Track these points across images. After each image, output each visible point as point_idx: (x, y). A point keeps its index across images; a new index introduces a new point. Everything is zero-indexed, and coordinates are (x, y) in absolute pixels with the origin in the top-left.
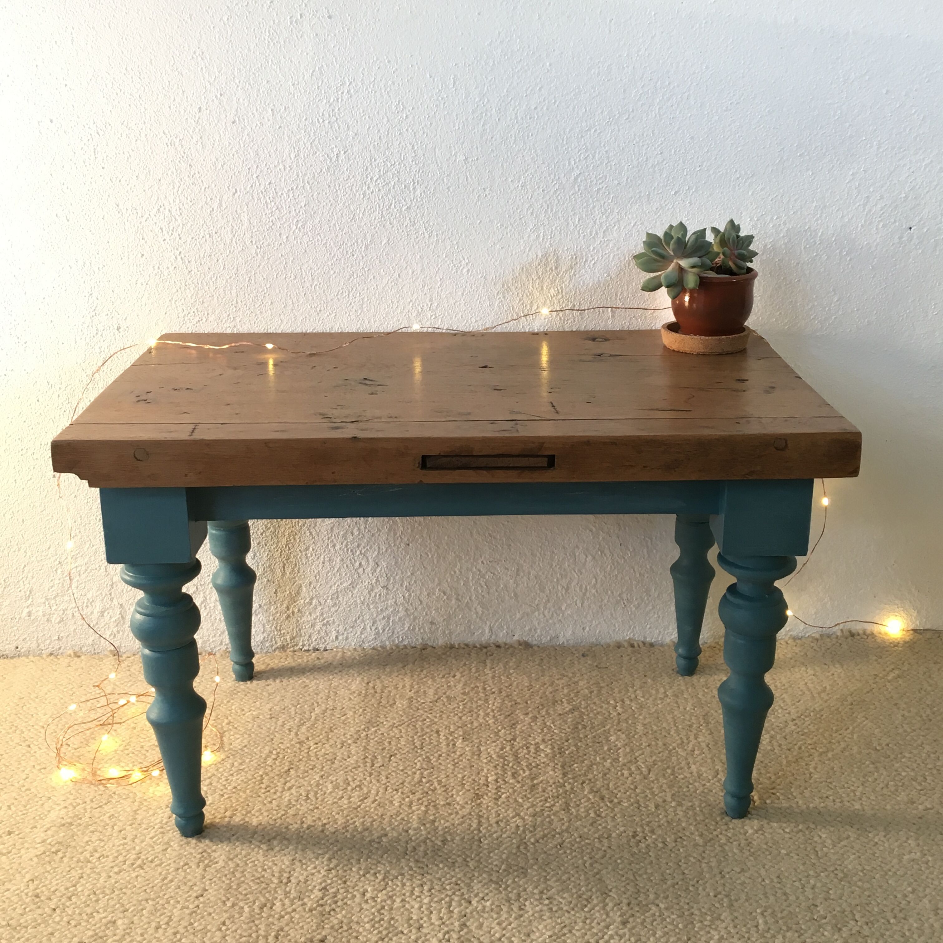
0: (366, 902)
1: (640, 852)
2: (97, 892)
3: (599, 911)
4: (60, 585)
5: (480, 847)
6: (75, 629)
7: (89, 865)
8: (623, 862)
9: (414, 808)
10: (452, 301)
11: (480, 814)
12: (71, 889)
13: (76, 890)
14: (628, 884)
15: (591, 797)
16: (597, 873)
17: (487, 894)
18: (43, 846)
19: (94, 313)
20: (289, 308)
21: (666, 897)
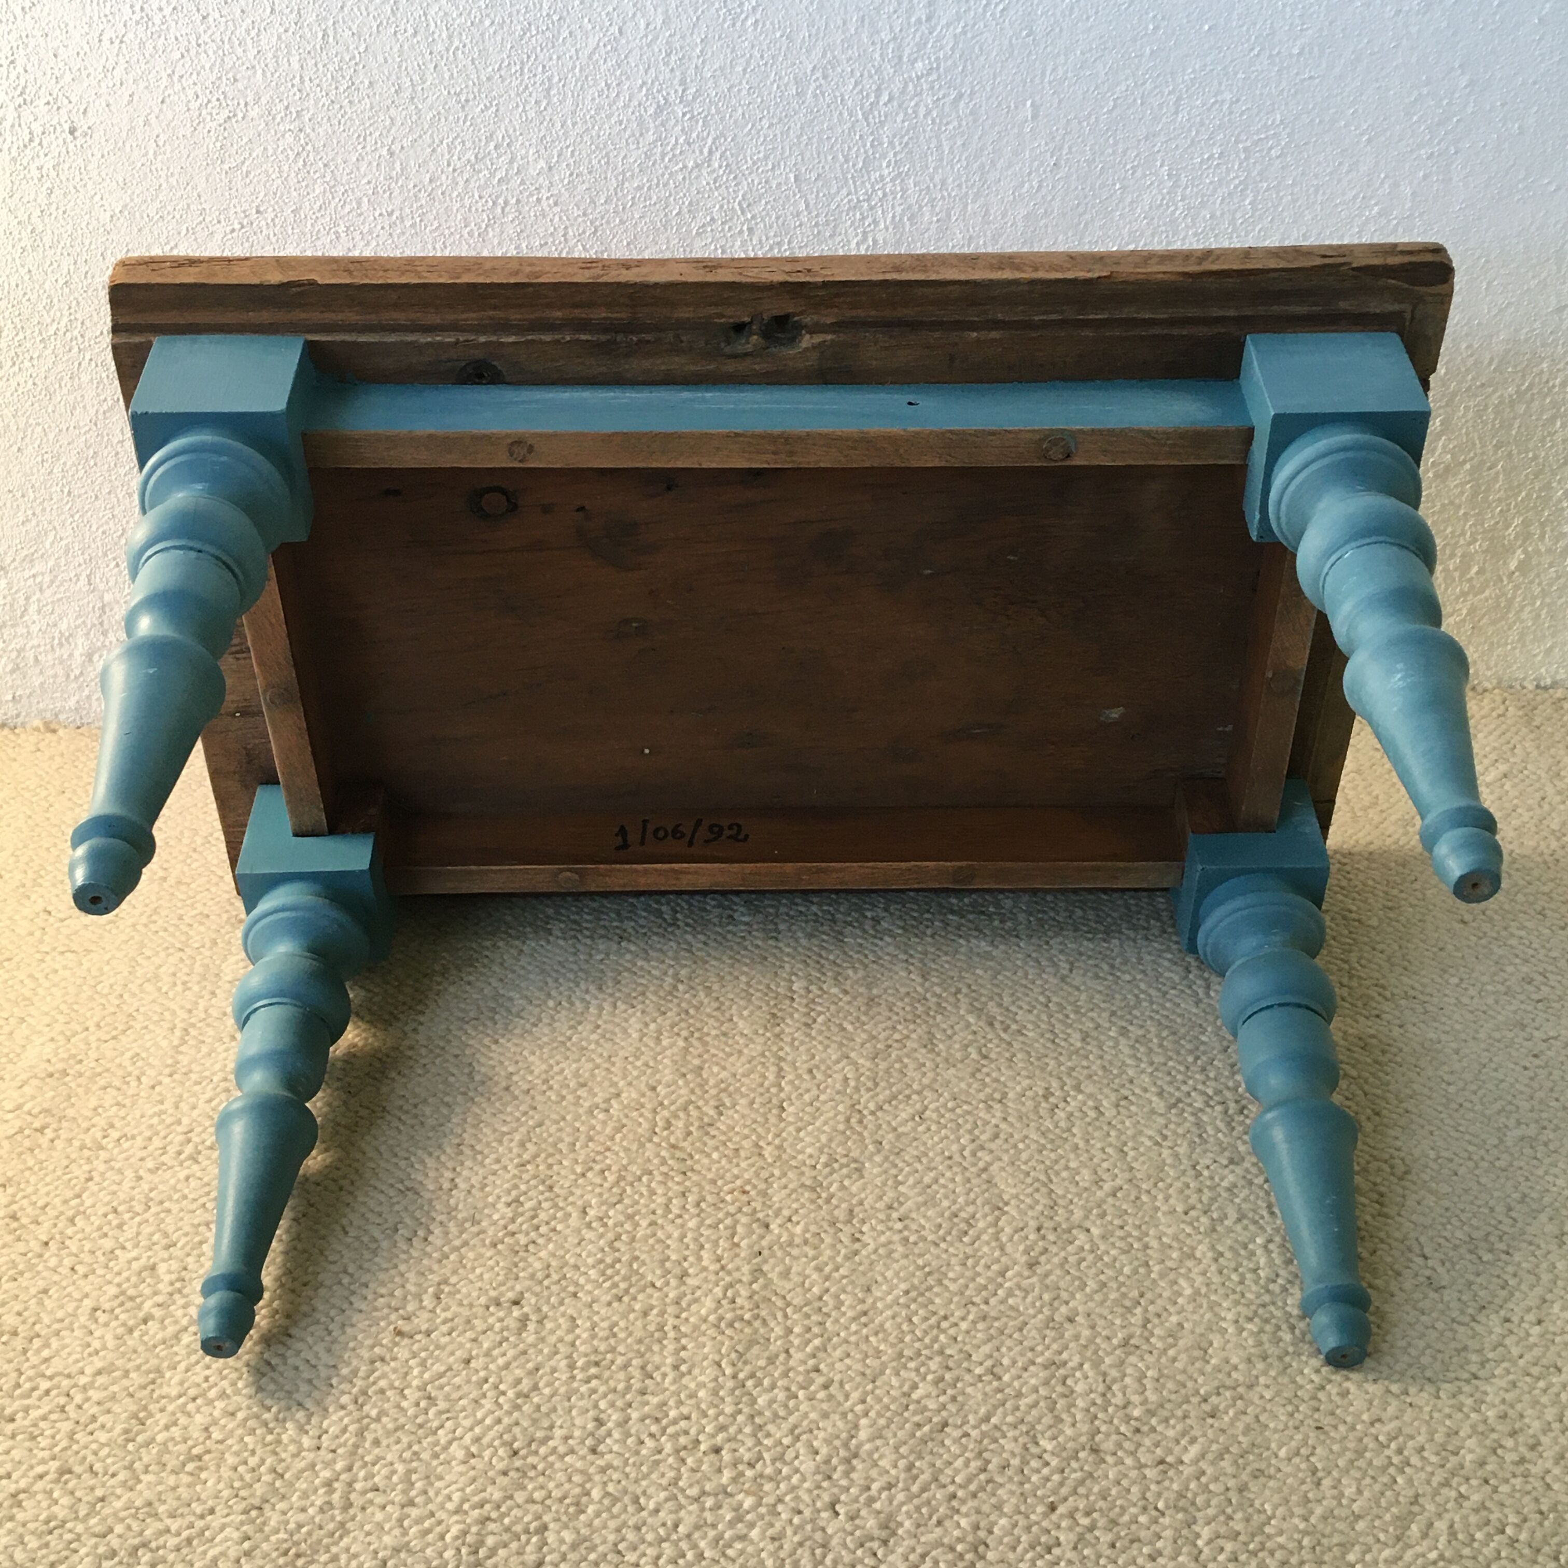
0: (589, 1226)
1: (1057, 1127)
2: (120, 1209)
3: (988, 1243)
4: (7, 607)
5: (782, 1120)
6: (42, 684)
7: (103, 1155)
8: (1028, 1147)
9: (665, 1042)
10: (725, 86)
11: (781, 1054)
12: (73, 1203)
13: (82, 1204)
14: (1037, 1190)
15: (971, 1020)
16: (985, 1170)
17: (796, 1211)
18: (18, 1117)
19: (21, 100)
20: (407, 94)
21: (1103, 1215)
